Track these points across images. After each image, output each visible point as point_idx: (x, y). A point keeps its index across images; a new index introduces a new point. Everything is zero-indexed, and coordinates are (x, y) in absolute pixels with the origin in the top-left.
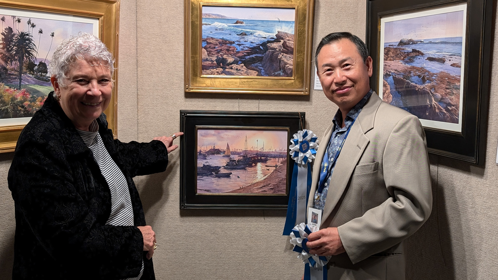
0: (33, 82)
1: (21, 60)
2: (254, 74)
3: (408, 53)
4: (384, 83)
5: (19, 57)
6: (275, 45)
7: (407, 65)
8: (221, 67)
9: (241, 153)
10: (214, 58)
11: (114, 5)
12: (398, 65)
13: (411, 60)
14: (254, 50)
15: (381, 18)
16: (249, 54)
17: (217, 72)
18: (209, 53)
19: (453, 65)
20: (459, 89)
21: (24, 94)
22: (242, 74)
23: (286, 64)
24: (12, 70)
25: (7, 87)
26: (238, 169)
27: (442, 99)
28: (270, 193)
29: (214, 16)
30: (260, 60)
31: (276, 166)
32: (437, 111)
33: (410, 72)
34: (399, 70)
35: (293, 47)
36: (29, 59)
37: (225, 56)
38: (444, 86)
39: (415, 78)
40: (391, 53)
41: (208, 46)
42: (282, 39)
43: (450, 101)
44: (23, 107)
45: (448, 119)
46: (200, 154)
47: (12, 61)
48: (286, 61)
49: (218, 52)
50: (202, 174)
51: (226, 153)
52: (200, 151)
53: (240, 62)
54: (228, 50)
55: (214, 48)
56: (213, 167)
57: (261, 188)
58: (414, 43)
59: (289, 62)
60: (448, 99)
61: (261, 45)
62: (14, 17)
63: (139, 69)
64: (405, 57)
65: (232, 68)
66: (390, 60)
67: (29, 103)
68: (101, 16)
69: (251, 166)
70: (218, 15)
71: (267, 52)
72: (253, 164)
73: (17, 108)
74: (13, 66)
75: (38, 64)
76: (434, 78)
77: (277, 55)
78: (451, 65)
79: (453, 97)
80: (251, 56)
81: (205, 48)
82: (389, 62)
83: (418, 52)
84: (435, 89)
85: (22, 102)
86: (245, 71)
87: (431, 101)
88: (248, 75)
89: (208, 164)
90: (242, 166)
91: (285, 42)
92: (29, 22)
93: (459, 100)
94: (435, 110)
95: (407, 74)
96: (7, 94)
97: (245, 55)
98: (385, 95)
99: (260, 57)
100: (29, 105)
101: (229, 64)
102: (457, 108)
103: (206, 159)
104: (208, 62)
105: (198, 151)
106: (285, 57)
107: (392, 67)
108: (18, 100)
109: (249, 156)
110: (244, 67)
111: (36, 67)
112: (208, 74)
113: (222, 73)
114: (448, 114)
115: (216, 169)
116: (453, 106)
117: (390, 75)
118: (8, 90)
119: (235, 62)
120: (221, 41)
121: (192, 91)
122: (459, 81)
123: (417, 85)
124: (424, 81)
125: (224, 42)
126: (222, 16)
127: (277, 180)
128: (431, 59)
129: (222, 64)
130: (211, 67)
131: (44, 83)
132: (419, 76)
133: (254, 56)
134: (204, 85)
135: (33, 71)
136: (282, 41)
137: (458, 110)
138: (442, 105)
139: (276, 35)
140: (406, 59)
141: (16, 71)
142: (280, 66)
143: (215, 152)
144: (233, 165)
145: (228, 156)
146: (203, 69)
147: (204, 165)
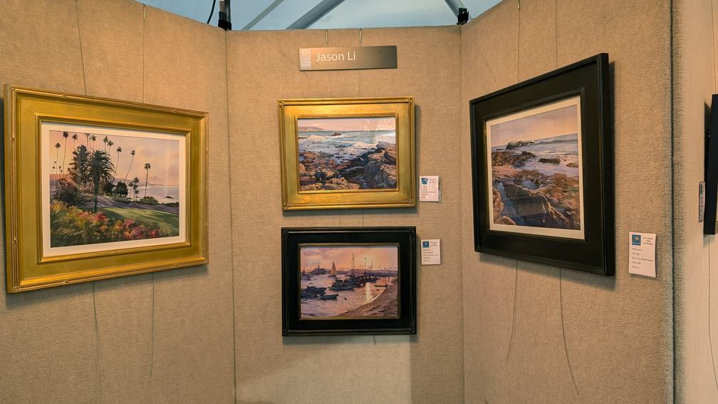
0: (111, 204)
1: (96, 181)
2: (355, 187)
3: (518, 157)
4: (493, 190)
5: (94, 178)
6: (376, 156)
7: (517, 169)
8: (321, 182)
9: (347, 272)
10: (313, 173)
11: (202, 120)
12: (508, 170)
13: (521, 164)
14: (355, 162)
15: (486, 121)
16: (349, 167)
17: (317, 187)
18: (307, 168)
19: (569, 165)
20: (578, 191)
21: (100, 217)
22: (343, 188)
23: (389, 175)
24: (86, 192)
25: (81, 211)
26: (345, 290)
27: (559, 203)
28: (380, 316)
29: (310, 130)
30: (361, 171)
31: (386, 286)
32: (554, 217)
33: (521, 177)
34: (509, 175)
35: (395, 156)
36: (106, 179)
37: (324, 170)
38: (560, 189)
39: (527, 183)
40: (499, 158)
41: (306, 161)
42: (384, 149)
43: (569, 206)
44: (99, 232)
45: (568, 225)
46: (304, 275)
47: (86, 182)
48: (388, 172)
49: (317, 167)
50: (307, 297)
51: (332, 272)
52: (304, 271)
53: (340, 176)
54: (327, 164)
55: (312, 162)
56: (318, 289)
57: (371, 310)
58: (523, 144)
59: (392, 173)
60: (566, 203)
61: (362, 157)
62: (88, 135)
63: (232, 187)
64: (514, 161)
65: (331, 183)
66: (499, 165)
67: (106, 227)
68: (188, 132)
69: (359, 286)
70: (315, 128)
71: (368, 164)
72: (362, 285)
73: (93, 234)
74: (87, 188)
75: (116, 184)
76: (548, 181)
77: (379, 166)
78: (567, 166)
79: (572, 200)
80: (352, 169)
81: (303, 162)
82: (497, 168)
83: (529, 154)
84: (550, 193)
85: (98, 226)
86: (346, 184)
87: (547, 207)
88: (349, 188)
89: (312, 285)
90: (350, 287)
91: (386, 153)
92: (106, 140)
93: (578, 203)
94: (552, 216)
95: (518, 178)
96: (80, 217)
97: (345, 168)
98: (496, 203)
99: (361, 169)
100: (106, 230)
101: (328, 179)
102: (578, 212)
103: (310, 280)
104: (306, 178)
105: (302, 271)
106: (388, 167)
107: (502, 173)
108: (94, 224)
109: (356, 275)
110: (345, 180)
111: (115, 188)
112: (307, 190)
113: (322, 188)
114: (567, 220)
115: (322, 291)
116: (573, 210)
117: (499, 182)
118: (81, 214)
119: (336, 176)
120: (319, 154)
121: (290, 208)
122: (578, 182)
123: (530, 190)
124: (537, 184)
125: (323, 155)
126: (319, 129)
127: (388, 301)
128: (544, 161)
129: (321, 179)
130: (311, 182)
131: (124, 205)
132: (532, 180)
133: (354, 168)
134: (303, 202)
135: (111, 192)
136: (384, 151)
137: (579, 215)
138: (559, 210)
139: (377, 146)
140: (516, 163)
141: (91, 193)
142: (382, 178)
143: (320, 272)
144: (339, 286)
145: (334, 276)
146: (301, 185)
147: (308, 287)
